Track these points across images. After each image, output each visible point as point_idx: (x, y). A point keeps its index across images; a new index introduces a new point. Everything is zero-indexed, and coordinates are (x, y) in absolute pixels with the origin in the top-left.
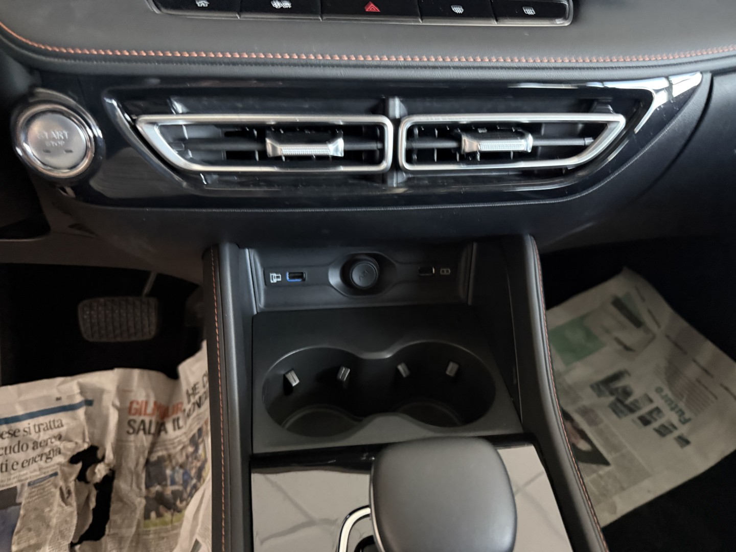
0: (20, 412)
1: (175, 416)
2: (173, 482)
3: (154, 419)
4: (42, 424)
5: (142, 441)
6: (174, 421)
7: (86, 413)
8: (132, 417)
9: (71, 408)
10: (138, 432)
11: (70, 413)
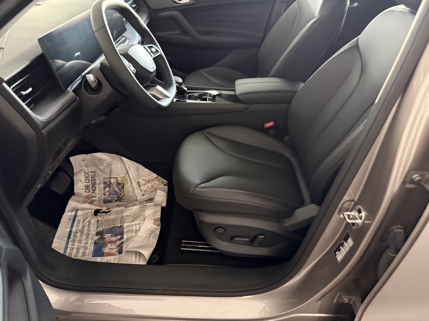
0: (69, 230)
2: (114, 198)
4: (77, 224)
6: (92, 198)
7: (80, 211)
9: (75, 216)
10: (93, 203)
11: (77, 217)
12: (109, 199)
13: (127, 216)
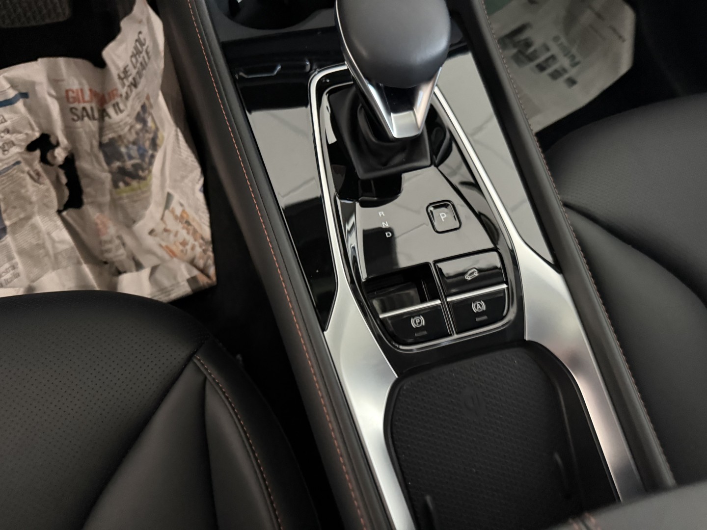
1: (113, 102)
3: (94, 105)
5: (90, 127)
6: (114, 105)
7: (25, 105)
8: (72, 106)
10: (82, 119)
11: (8, 107)
12: (123, 150)
13: (34, 227)
